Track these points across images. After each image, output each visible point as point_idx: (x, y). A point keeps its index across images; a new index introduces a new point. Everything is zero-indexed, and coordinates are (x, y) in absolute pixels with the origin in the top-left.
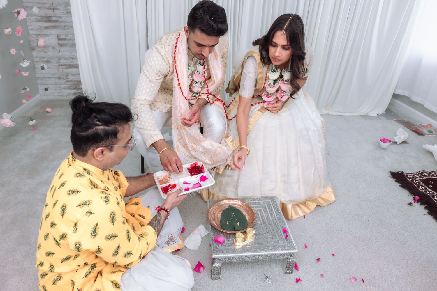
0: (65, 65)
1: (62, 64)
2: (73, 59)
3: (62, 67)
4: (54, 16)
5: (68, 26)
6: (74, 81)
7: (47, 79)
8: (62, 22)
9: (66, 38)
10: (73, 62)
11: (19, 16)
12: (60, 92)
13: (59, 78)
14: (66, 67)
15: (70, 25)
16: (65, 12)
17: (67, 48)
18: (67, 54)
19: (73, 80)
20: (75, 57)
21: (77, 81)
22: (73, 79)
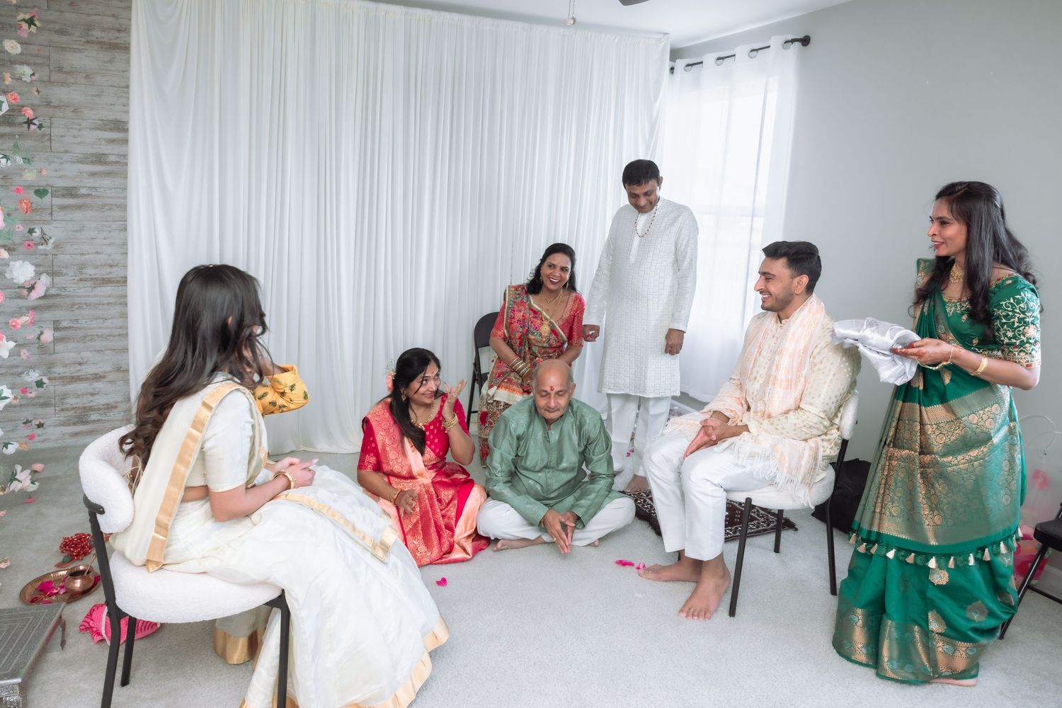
0: (61, 378)
1: (57, 375)
2: (80, 364)
3: (54, 381)
4: (52, 288)
5: (81, 304)
6: (78, 408)
7: (18, 409)
8: (68, 296)
9: (72, 325)
10: (80, 370)
11: (31, 294)
12: (43, 434)
13: (45, 405)
14: (63, 382)
15: (84, 302)
16: (76, 278)
17: (71, 345)
18: (71, 356)
19: (75, 406)
20: (85, 360)
21: (85, 408)
22: (77, 403)
